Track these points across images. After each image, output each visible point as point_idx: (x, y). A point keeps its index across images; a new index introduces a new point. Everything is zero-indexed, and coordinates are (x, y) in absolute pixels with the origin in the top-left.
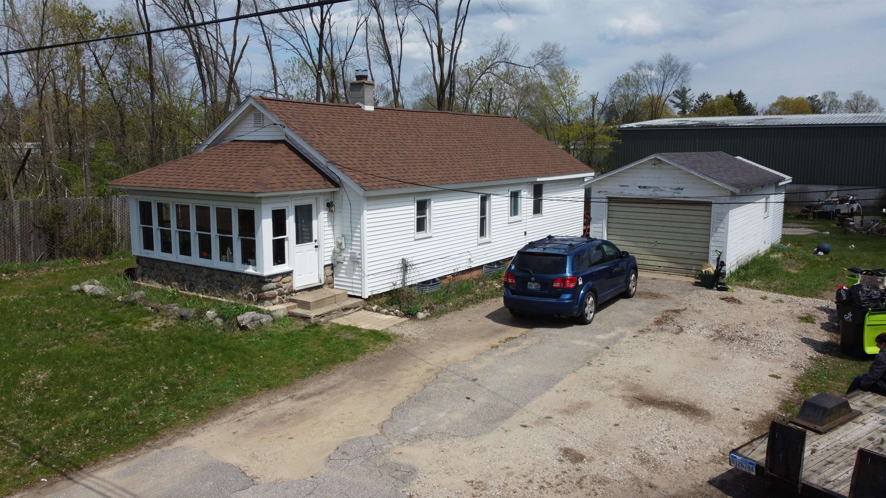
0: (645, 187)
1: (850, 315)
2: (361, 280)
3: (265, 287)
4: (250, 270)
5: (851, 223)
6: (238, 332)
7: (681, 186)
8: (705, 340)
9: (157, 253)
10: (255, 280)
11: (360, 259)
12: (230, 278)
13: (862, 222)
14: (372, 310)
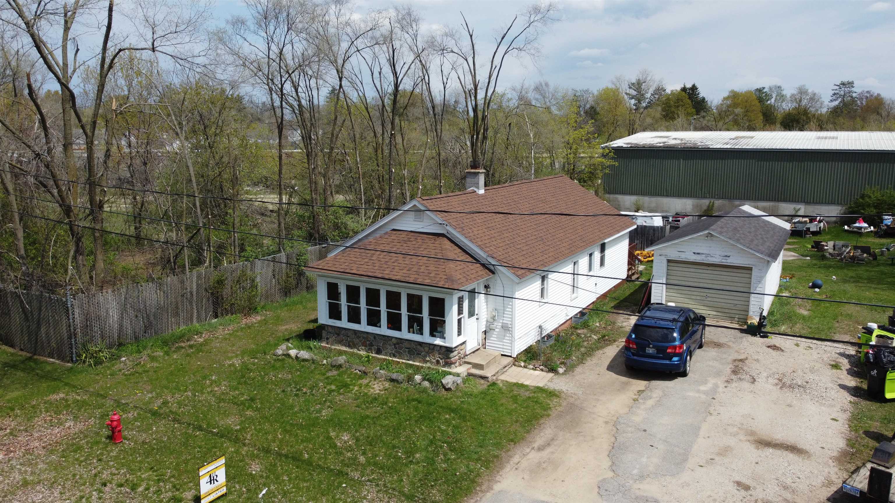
0: (698, 254)
1: (875, 371)
2: (511, 343)
3: (452, 355)
4: (438, 341)
5: (826, 248)
6: (444, 392)
7: (728, 254)
8: (774, 388)
9: (344, 323)
10: (444, 350)
11: (512, 328)
12: (419, 347)
13: (834, 246)
14: (521, 366)
